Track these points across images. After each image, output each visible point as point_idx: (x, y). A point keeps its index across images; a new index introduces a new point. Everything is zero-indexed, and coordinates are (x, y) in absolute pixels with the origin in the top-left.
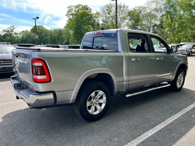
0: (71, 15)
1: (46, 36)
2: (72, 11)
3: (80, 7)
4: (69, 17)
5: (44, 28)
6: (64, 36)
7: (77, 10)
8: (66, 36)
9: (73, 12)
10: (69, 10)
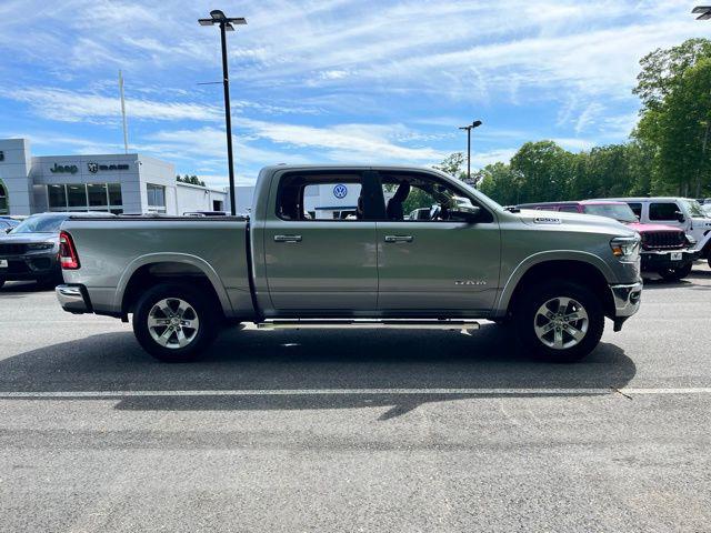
0: (654, 85)
1: (561, 175)
2: (659, 71)
3: (696, 47)
4: (645, 95)
5: (558, 149)
6: (633, 169)
7: (679, 62)
8: (639, 168)
9: (663, 75)
10: (648, 69)
